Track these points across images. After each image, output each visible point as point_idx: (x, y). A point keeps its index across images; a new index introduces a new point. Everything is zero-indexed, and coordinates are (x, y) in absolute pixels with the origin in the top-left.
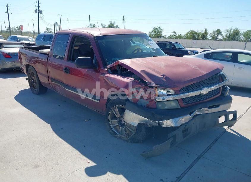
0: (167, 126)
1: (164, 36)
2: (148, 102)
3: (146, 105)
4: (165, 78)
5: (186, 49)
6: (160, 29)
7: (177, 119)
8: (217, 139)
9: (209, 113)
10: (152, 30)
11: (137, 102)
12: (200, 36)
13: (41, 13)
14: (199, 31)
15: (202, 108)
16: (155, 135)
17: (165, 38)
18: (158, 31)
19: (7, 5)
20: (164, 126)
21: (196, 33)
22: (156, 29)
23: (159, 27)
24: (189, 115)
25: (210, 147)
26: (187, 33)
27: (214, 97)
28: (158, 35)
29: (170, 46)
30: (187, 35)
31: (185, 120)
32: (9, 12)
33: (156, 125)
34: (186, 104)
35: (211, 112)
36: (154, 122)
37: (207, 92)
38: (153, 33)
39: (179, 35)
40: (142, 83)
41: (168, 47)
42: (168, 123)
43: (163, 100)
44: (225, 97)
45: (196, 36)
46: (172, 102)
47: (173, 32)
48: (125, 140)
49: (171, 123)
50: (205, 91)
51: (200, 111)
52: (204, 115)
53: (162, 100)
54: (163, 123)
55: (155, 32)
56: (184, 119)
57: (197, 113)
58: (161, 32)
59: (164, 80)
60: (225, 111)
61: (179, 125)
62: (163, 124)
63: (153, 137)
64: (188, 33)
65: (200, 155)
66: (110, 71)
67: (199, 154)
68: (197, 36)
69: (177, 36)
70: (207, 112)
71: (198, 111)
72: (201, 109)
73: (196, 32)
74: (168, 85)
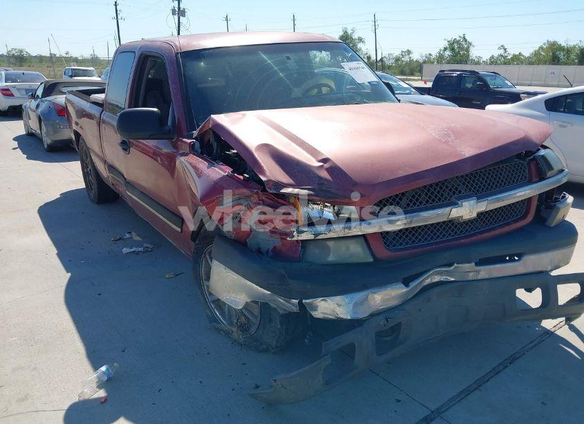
0: (326, 316)
1: (476, 60)
2: (276, 241)
3: (271, 248)
4: (327, 170)
5: (519, 89)
6: (466, 41)
7: (358, 296)
8: (513, 359)
9: (479, 277)
10: (446, 44)
11: (247, 240)
12: (573, 56)
13: (184, 15)
14: (572, 43)
15: (455, 265)
16: (312, 335)
17: (478, 63)
18: (461, 48)
19: (116, 2)
20: (317, 314)
21: (561, 48)
22: (455, 41)
23: (462, 36)
24: (402, 286)
25: (479, 384)
26: (537, 49)
27: (507, 229)
28: (458, 58)
29: (474, 83)
30: (537, 54)
31: (383, 301)
32: (119, 17)
33: (295, 309)
34: (397, 250)
35: (487, 277)
36: (286, 301)
37: (474, 215)
38: (448, 53)
39: (515, 56)
40: (253, 184)
41: (469, 86)
42: (329, 307)
43: (316, 235)
44: (550, 228)
45: (561, 55)
46: (353, 241)
47: (499, 48)
48: (235, 341)
49: (336, 305)
50: (467, 210)
51: (449, 274)
52: (463, 286)
53: (312, 237)
54: (317, 307)
55: (453, 49)
56: (383, 298)
57: (437, 279)
58: (467, 50)
59: (324, 174)
60: (544, 273)
61: (362, 314)
62: (315, 308)
63: (306, 340)
64: (541, 48)
65: (437, 409)
66: (197, 145)
67: (433, 407)
68: (564, 56)
69: (509, 57)
70: (471, 276)
71: (440, 273)
72: (450, 265)
73: (563, 44)
74: (333, 190)
